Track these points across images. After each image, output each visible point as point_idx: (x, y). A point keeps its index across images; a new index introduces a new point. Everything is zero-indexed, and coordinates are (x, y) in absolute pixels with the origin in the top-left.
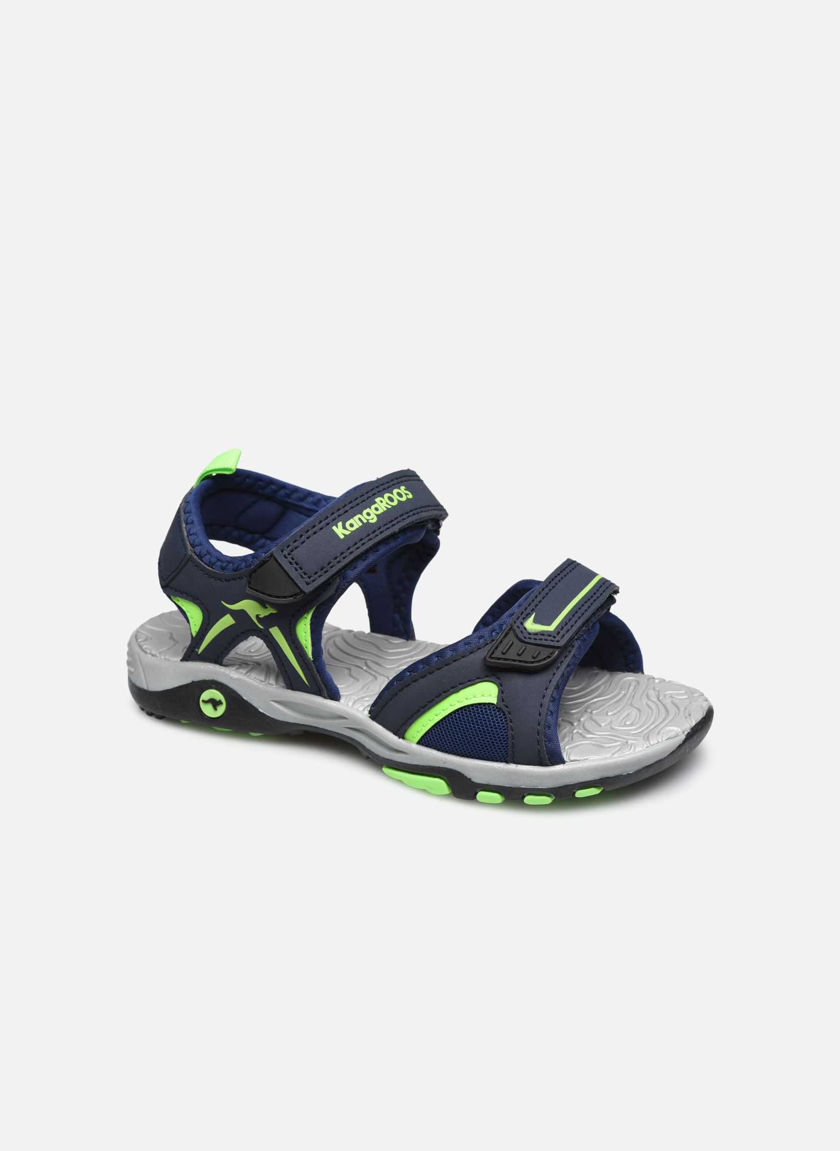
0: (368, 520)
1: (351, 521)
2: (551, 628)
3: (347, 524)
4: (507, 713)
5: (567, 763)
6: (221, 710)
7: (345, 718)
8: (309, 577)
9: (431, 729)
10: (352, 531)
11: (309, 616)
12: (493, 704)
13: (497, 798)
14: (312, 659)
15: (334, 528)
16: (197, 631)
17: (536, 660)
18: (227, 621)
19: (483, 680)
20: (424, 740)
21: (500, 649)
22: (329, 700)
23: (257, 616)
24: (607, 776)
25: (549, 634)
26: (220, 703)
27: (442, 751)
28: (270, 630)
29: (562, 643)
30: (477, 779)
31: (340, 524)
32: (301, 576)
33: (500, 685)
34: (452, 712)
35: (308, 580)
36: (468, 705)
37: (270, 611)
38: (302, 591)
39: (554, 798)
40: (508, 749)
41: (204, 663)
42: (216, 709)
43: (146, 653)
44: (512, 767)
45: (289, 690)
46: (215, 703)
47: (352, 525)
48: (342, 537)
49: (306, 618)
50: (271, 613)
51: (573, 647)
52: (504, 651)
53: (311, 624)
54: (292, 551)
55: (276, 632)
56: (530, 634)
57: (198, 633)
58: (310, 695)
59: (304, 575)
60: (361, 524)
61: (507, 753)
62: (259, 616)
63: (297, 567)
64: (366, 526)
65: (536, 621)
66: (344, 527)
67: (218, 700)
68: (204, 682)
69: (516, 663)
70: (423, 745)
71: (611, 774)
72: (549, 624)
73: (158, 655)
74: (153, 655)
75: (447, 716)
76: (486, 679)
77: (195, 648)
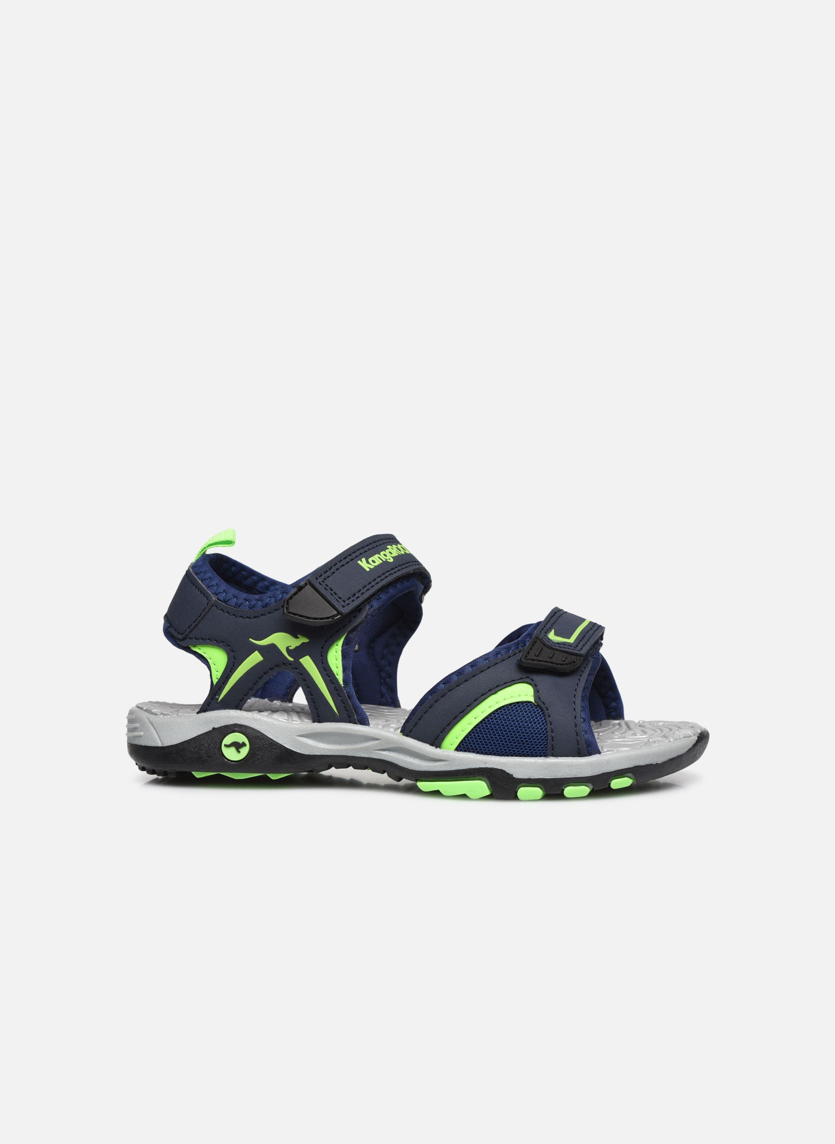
0: (386, 560)
1: (372, 558)
2: (572, 640)
3: (370, 560)
4: (545, 709)
5: (602, 754)
6: (245, 751)
7: (377, 739)
8: (344, 601)
9: (470, 732)
10: (375, 566)
11: (340, 643)
12: (530, 702)
13: (538, 792)
14: (343, 686)
15: (359, 562)
16: (219, 677)
17: (565, 663)
18: (255, 658)
19: (518, 681)
20: (463, 745)
21: (532, 652)
22: (359, 725)
23: (288, 649)
24: (639, 765)
25: (569, 645)
26: (244, 745)
27: (482, 753)
28: (301, 660)
29: (583, 652)
30: (518, 774)
31: (364, 560)
32: (337, 600)
33: (535, 686)
34: (491, 713)
35: (343, 603)
36: (507, 705)
37: (303, 640)
38: (339, 613)
39: (592, 787)
40: (547, 742)
41: (224, 710)
42: (239, 752)
43: (156, 715)
44: (551, 760)
45: (316, 723)
46: (238, 746)
47: (374, 562)
48: (368, 570)
49: (337, 645)
50: (303, 643)
51: (589, 661)
52: (537, 654)
53: (342, 651)
54: (325, 579)
55: (307, 662)
56: (554, 643)
57: (220, 680)
58: (340, 723)
59: (339, 599)
60: (381, 562)
61: (546, 747)
62: (290, 648)
63: (332, 592)
64: (385, 563)
65: (556, 634)
66: (368, 562)
67: (241, 742)
68: (226, 727)
69: (549, 664)
70: (461, 750)
71: (642, 763)
72: (569, 638)
73: (170, 714)
74: (164, 715)
75: (487, 717)
76: (520, 681)
77: (215, 695)
